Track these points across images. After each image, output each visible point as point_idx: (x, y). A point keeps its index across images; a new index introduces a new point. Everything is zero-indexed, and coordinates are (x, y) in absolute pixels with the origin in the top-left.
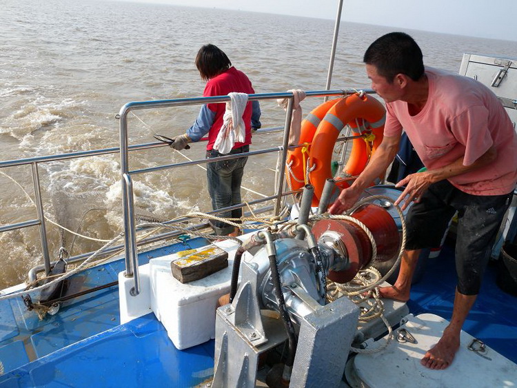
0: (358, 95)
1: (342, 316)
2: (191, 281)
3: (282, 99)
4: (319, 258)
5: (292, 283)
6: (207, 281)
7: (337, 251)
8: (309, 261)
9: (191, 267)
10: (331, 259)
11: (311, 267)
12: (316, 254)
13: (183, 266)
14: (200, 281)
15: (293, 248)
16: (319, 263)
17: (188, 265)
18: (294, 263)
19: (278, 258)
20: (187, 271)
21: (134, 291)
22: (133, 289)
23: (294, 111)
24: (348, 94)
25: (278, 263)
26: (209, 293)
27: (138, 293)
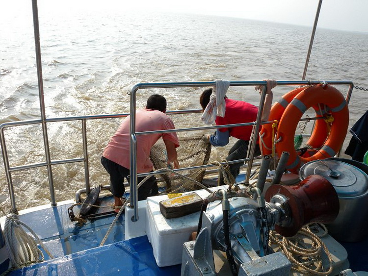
0: (321, 85)
1: (274, 268)
2: (172, 218)
3: (258, 86)
4: (264, 216)
5: (239, 234)
6: (184, 219)
7: (283, 211)
8: (256, 217)
9: (174, 208)
10: (277, 217)
11: (258, 223)
12: (263, 212)
13: (167, 206)
14: (180, 219)
15: (244, 206)
16: (264, 220)
17: (172, 206)
18: (243, 218)
19: (230, 213)
20: (170, 210)
21: (134, 219)
22: (133, 217)
23: (267, 95)
24: (312, 84)
25: (230, 217)
26: (184, 229)
27: (136, 220)
